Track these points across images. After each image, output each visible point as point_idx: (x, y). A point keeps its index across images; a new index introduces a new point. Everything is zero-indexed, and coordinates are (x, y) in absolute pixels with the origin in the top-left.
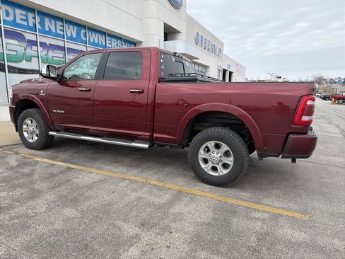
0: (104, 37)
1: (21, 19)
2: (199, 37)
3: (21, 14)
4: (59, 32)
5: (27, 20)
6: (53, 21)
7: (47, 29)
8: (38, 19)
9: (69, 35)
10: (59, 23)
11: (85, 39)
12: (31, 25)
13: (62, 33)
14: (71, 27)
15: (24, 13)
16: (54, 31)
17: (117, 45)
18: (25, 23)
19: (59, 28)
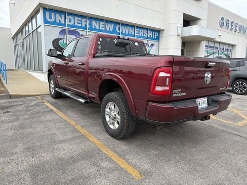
0: (133, 29)
1: (78, 23)
2: (225, 22)
3: (78, 20)
4: (101, 28)
5: (81, 23)
6: (97, 22)
7: (94, 27)
8: (88, 22)
9: (108, 30)
10: (101, 23)
11: (119, 32)
12: (84, 26)
13: (103, 29)
14: (109, 24)
15: (80, 19)
16: (98, 28)
17: (144, 33)
18: (80, 25)
19: (101, 26)
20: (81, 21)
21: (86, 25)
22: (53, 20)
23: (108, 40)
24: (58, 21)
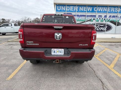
0: (106, 8)
3: (72, 8)
8: (77, 8)
16: (82, 10)
19: (84, 9)
20: (74, 8)
21: (76, 10)
22: (60, 10)
23: (49, 17)
24: (62, 10)
